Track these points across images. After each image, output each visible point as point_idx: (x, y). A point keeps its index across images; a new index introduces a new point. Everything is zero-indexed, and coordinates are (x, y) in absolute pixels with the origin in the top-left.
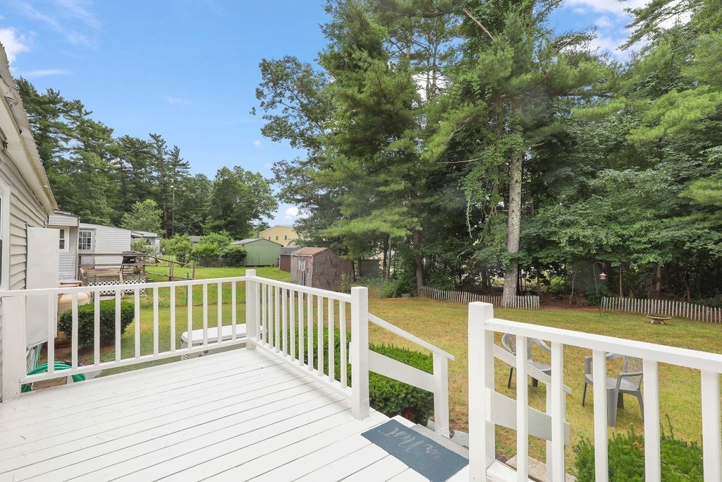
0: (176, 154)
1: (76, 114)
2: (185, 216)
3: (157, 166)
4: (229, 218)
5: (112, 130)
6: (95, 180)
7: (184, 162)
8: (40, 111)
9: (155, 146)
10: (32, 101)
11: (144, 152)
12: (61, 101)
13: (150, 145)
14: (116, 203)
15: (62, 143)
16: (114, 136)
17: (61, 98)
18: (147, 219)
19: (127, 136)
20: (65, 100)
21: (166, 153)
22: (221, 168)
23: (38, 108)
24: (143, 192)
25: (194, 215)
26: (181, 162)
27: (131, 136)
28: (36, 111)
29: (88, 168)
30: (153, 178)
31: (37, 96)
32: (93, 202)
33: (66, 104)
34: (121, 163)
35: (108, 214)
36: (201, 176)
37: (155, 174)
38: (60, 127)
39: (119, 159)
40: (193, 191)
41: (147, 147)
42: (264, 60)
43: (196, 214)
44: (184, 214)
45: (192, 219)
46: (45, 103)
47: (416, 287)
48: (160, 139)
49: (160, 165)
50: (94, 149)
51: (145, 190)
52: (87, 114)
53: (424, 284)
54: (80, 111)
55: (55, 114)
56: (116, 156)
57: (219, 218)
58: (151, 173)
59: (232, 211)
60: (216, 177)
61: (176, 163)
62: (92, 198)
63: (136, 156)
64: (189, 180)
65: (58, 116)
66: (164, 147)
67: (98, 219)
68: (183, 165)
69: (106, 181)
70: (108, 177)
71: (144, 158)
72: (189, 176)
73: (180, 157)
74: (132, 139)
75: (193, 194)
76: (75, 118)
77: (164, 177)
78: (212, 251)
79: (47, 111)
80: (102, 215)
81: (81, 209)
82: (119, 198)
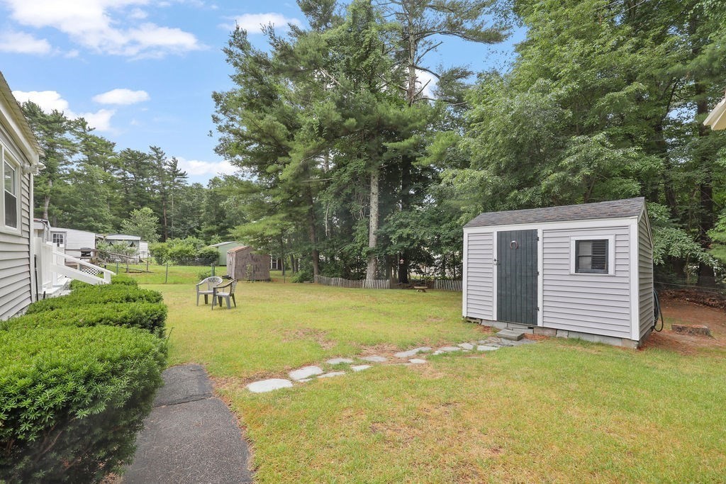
0: (174, 165)
1: (80, 130)
2: (183, 222)
3: (158, 175)
4: (222, 224)
5: (114, 144)
6: (98, 190)
7: (182, 172)
8: (47, 129)
9: (155, 157)
10: (39, 121)
11: (145, 164)
12: (65, 121)
13: (150, 157)
14: (119, 211)
15: (67, 157)
16: (117, 149)
17: (65, 118)
18: (143, 225)
19: (129, 149)
20: (69, 119)
21: (165, 164)
22: (212, 178)
23: (44, 127)
24: (144, 200)
25: (191, 221)
26: (179, 172)
27: (132, 149)
28: (43, 129)
29: (91, 179)
30: (154, 187)
31: (44, 116)
32: (96, 210)
33: (70, 122)
34: (124, 174)
35: (111, 220)
36: (197, 184)
37: (156, 183)
38: (65, 143)
39: (122, 170)
40: (190, 198)
41: (147, 158)
42: (215, 93)
43: (194, 220)
44: (181, 220)
45: (189, 225)
46: (50, 122)
47: (313, 276)
48: (161, 150)
49: (161, 174)
50: (97, 161)
51: (146, 199)
52: (90, 130)
53: (319, 273)
54: (84, 127)
55: (62, 131)
56: (119, 168)
57: (212, 223)
58: (153, 182)
59: (224, 217)
60: (208, 186)
61: (175, 173)
62: (95, 206)
63: (138, 167)
64: (186, 188)
65: (64, 133)
66: (164, 158)
67: (100, 225)
68: (181, 175)
69: (108, 191)
70: (111, 186)
71: (145, 169)
72: (186, 185)
73: (178, 168)
74: (133, 152)
75: (189, 202)
76: (80, 135)
77: (164, 186)
78: (188, 252)
79: (53, 129)
80: (105, 221)
81: (86, 217)
82: (123, 206)
